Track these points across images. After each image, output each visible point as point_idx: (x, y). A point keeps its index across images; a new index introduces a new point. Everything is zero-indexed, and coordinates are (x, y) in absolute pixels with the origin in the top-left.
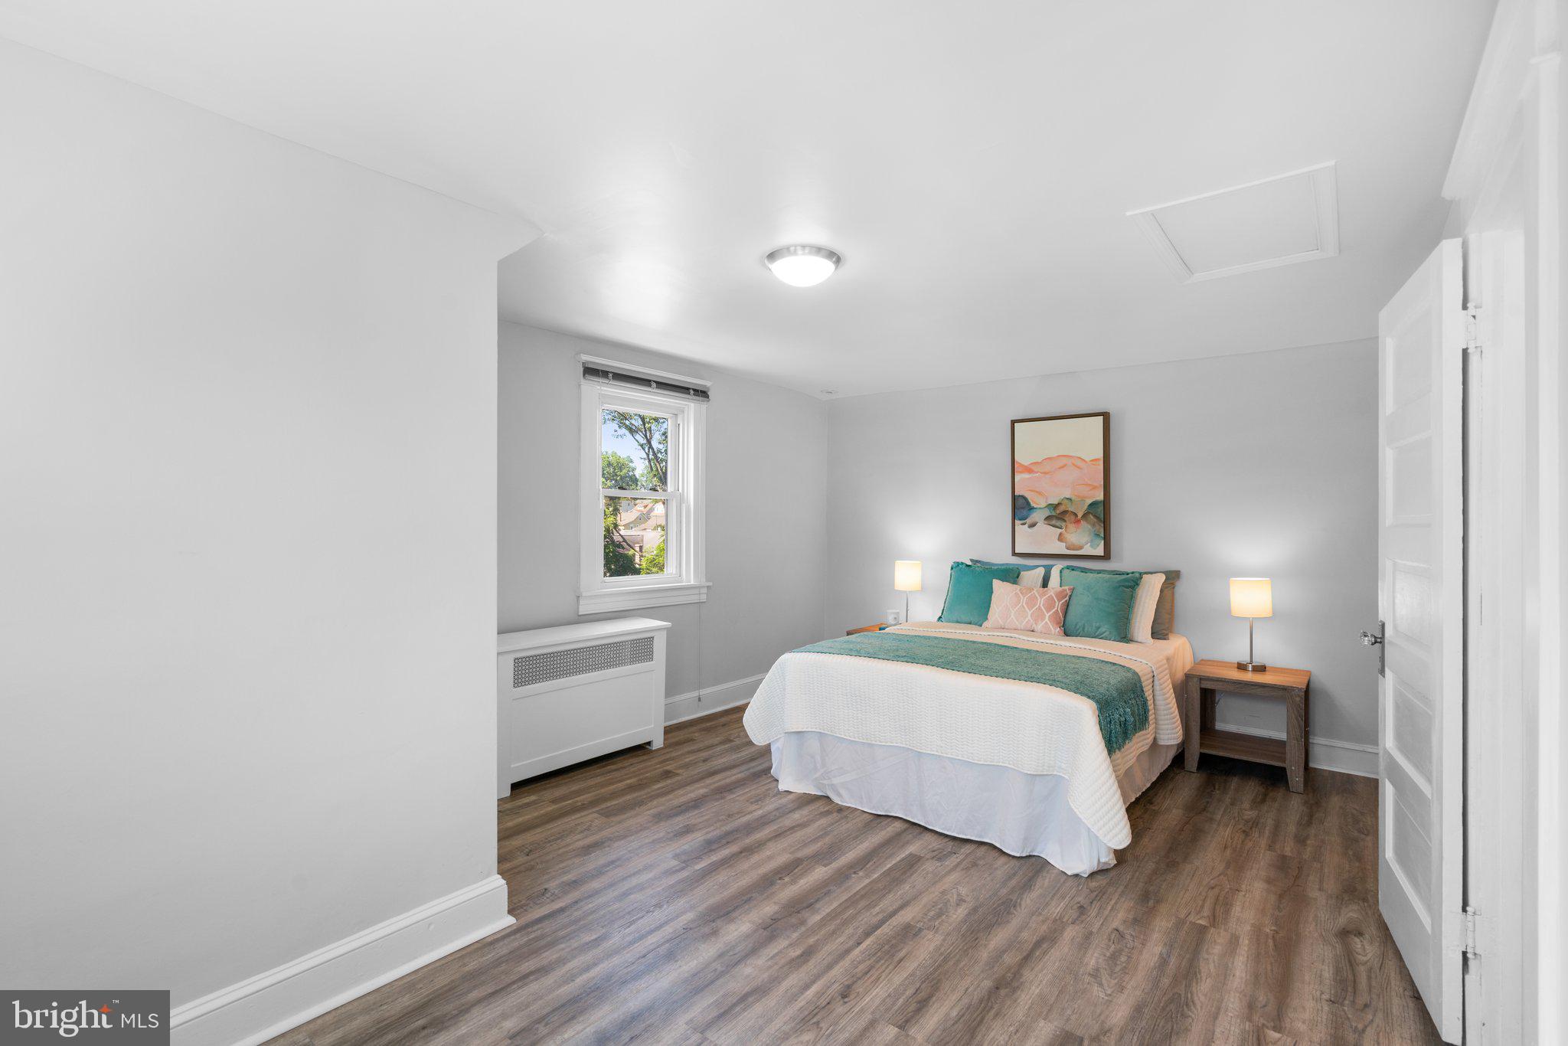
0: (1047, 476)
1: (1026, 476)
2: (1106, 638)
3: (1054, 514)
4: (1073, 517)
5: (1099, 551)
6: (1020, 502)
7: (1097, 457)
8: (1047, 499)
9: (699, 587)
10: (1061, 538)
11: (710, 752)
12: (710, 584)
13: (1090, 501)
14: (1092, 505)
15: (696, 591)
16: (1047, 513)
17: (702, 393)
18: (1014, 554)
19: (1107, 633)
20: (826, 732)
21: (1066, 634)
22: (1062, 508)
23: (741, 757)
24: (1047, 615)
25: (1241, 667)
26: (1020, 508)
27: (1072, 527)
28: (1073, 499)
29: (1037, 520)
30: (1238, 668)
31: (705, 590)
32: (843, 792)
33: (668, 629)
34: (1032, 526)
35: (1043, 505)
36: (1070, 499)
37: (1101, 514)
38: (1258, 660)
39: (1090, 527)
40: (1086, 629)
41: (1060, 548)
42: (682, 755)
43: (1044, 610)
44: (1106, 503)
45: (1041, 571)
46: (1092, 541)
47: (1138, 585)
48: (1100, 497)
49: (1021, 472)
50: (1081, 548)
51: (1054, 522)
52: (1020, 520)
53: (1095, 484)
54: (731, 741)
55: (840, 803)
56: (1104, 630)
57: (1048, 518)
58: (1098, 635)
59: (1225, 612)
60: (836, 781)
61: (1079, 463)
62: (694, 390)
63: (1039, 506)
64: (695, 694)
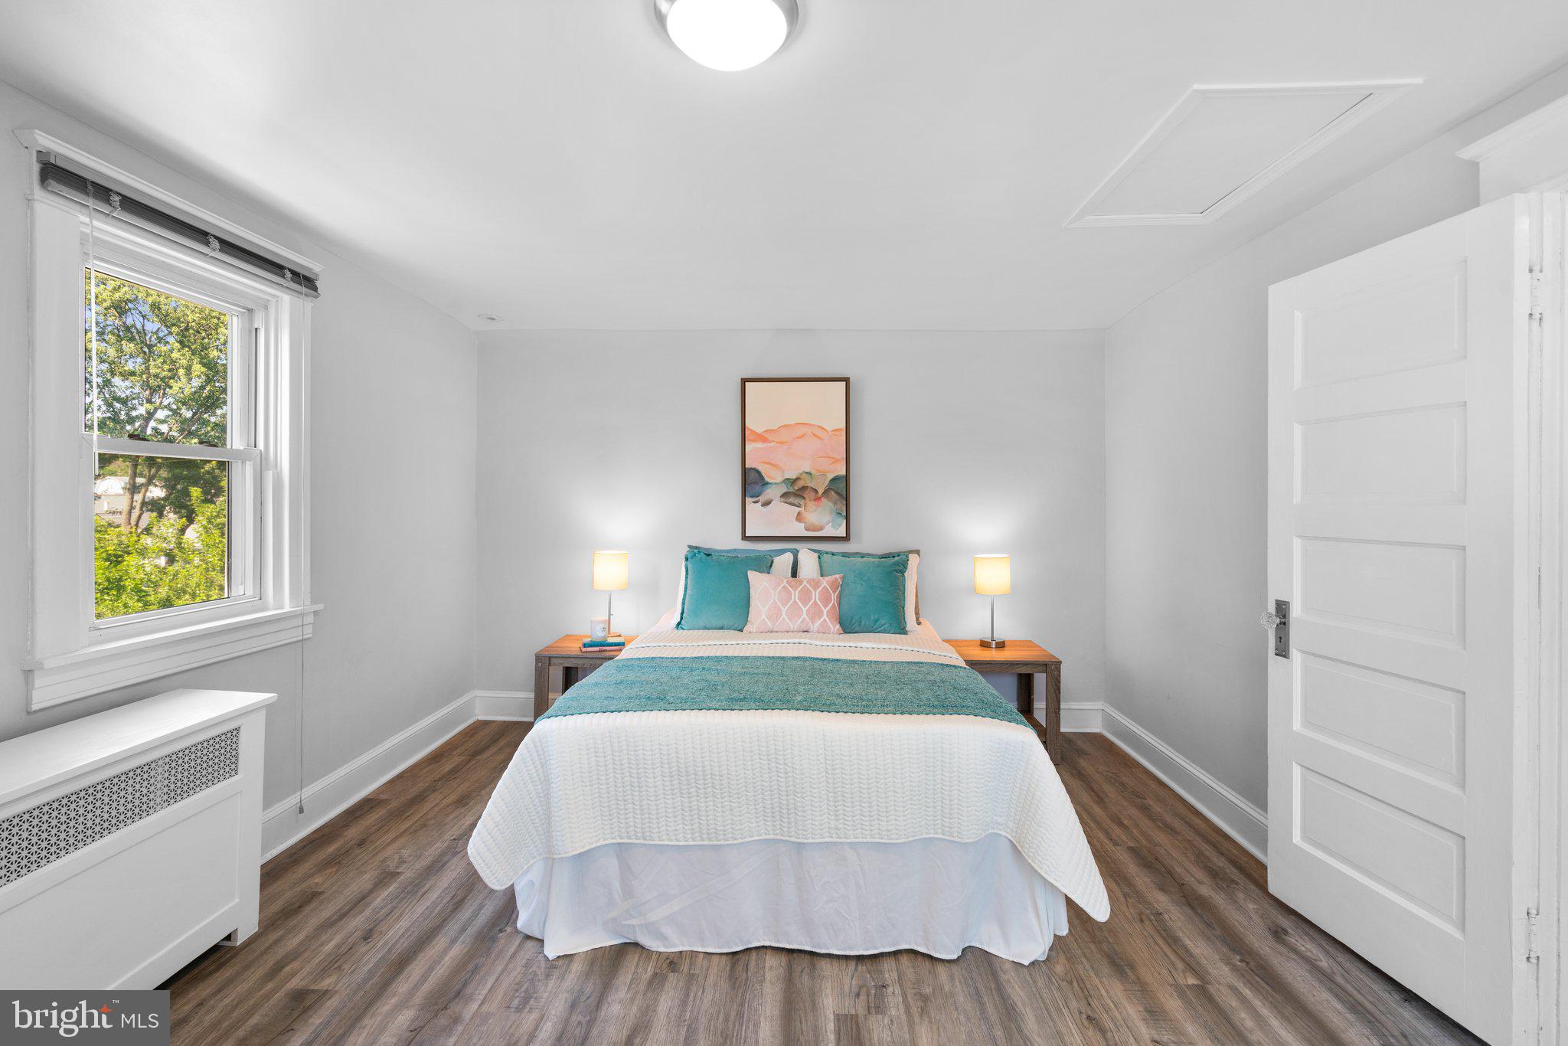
0: (785, 447)
1: (759, 445)
2: (884, 632)
3: (791, 490)
4: (813, 494)
5: (841, 532)
6: (752, 476)
7: (841, 427)
8: (783, 472)
9: (303, 615)
10: (799, 518)
11: (368, 912)
12: (320, 607)
13: (831, 476)
14: (834, 480)
15: (298, 622)
16: (784, 489)
17: (305, 281)
18: (745, 538)
19: (887, 625)
20: (635, 841)
21: (846, 632)
22: (800, 484)
23: (435, 904)
24: (825, 611)
25: (984, 644)
26: (751, 482)
27: (811, 505)
28: (813, 472)
29: (772, 497)
30: (981, 646)
31: (310, 619)
32: (668, 931)
33: (269, 708)
34: (767, 504)
35: (779, 479)
36: (809, 474)
37: (841, 490)
38: (999, 636)
39: (831, 504)
40: (863, 622)
41: (799, 530)
42: (310, 938)
43: (821, 605)
44: (847, 477)
45: (788, 558)
46: (833, 521)
47: (906, 568)
48: (843, 472)
49: (754, 441)
50: (821, 529)
51: (791, 500)
52: (752, 497)
53: (837, 457)
54: (394, 875)
55: (662, 949)
56: (883, 622)
57: (785, 495)
58: (877, 628)
59: (973, 590)
60: (653, 917)
61: (819, 433)
62: (293, 272)
63: (774, 481)
64: (292, 801)
